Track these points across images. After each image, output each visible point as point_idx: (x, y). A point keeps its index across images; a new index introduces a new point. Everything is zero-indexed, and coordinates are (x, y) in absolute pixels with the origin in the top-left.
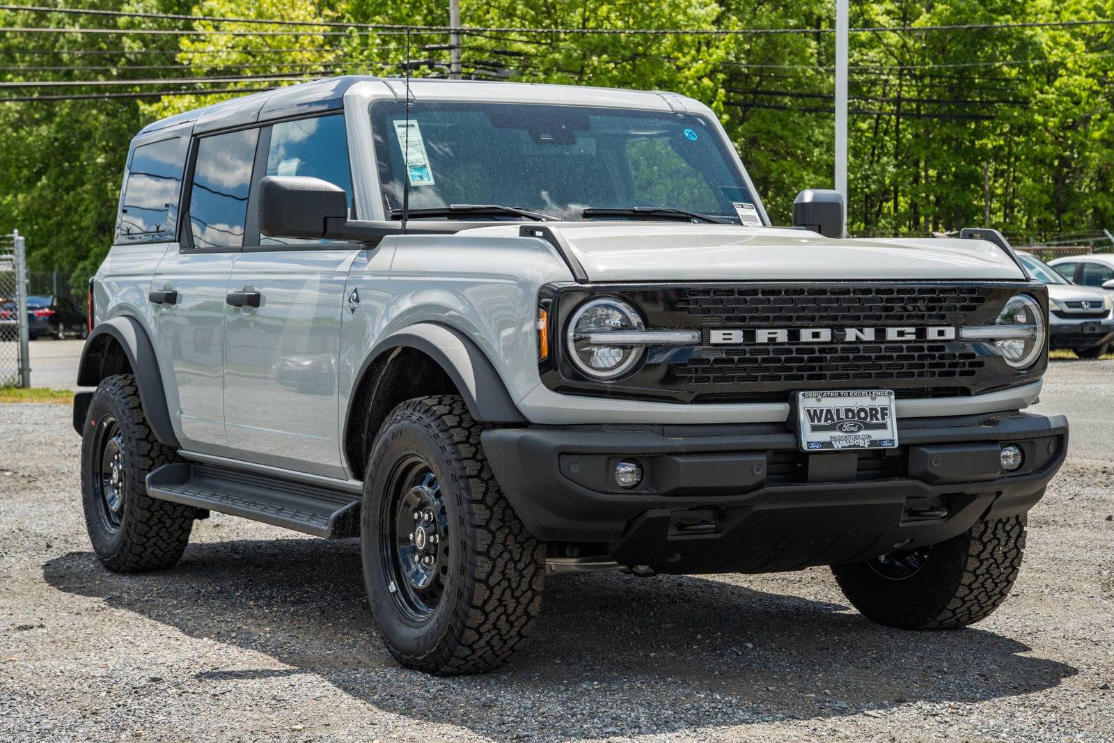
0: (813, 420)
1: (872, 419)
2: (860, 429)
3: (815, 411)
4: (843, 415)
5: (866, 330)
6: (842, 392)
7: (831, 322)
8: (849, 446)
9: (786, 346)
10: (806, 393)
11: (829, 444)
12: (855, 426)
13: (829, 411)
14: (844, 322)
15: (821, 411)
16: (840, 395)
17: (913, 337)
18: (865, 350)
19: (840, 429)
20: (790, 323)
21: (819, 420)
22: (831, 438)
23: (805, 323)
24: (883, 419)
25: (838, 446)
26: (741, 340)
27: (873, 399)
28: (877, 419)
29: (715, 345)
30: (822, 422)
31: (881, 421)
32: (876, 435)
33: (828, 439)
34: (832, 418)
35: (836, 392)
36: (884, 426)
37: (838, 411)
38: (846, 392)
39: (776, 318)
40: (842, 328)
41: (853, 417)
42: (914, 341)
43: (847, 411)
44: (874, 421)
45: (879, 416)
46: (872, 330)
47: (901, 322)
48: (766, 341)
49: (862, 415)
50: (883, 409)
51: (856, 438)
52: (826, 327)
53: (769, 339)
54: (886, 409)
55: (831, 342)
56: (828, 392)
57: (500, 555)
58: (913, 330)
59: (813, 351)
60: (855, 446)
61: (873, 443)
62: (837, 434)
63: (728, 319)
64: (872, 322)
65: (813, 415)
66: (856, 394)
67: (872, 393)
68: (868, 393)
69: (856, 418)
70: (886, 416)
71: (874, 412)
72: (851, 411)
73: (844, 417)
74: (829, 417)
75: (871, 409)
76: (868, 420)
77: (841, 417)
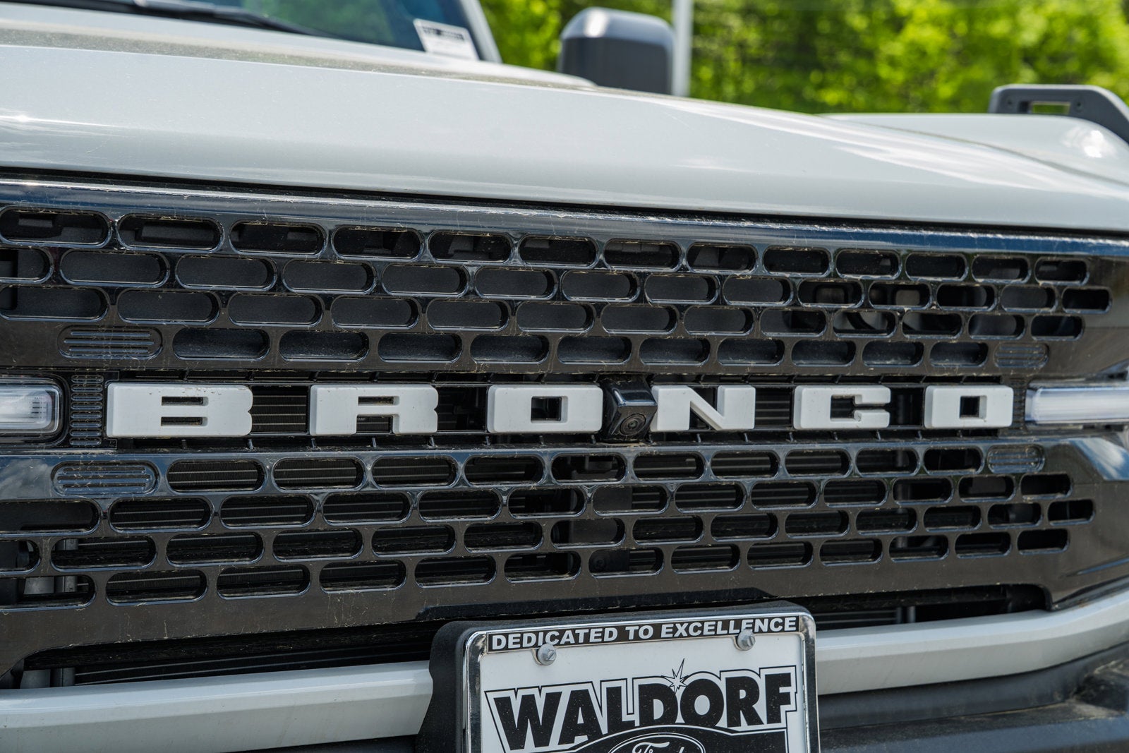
0: (517, 738)
1: (733, 721)
3: (528, 702)
4: (630, 711)
5: (728, 393)
6: (631, 625)
7: (606, 363)
9: (433, 451)
12: (672, 748)
13: (580, 699)
14: (651, 364)
15: (553, 700)
16: (623, 636)
17: (880, 420)
18: (724, 464)
20: (446, 363)
21: (543, 735)
23: (505, 362)
24: (774, 716)
26: (242, 426)
27: (743, 645)
28: (753, 719)
29: (126, 444)
30: (555, 744)
31: (766, 727)
34: (591, 728)
35: (611, 625)
36: (773, 745)
37: (614, 695)
38: (648, 622)
39: (392, 342)
40: (642, 384)
41: (669, 716)
42: (885, 434)
43: (649, 693)
44: (744, 727)
45: (761, 707)
46: (749, 392)
47: (846, 368)
48: (351, 429)
49: (702, 705)
50: (777, 681)
52: (586, 378)
53: (364, 422)
54: (785, 679)
55: (603, 436)
56: (581, 627)
58: (881, 394)
59: (532, 468)
63: (188, 337)
64: (752, 364)
65: (520, 717)
66: (681, 630)
67: (738, 624)
68: (726, 625)
69: (680, 719)
70: (783, 708)
71: (743, 694)
72: (663, 692)
73: (636, 718)
74: (580, 720)
75: (734, 684)
76: (723, 722)
77: (625, 718)
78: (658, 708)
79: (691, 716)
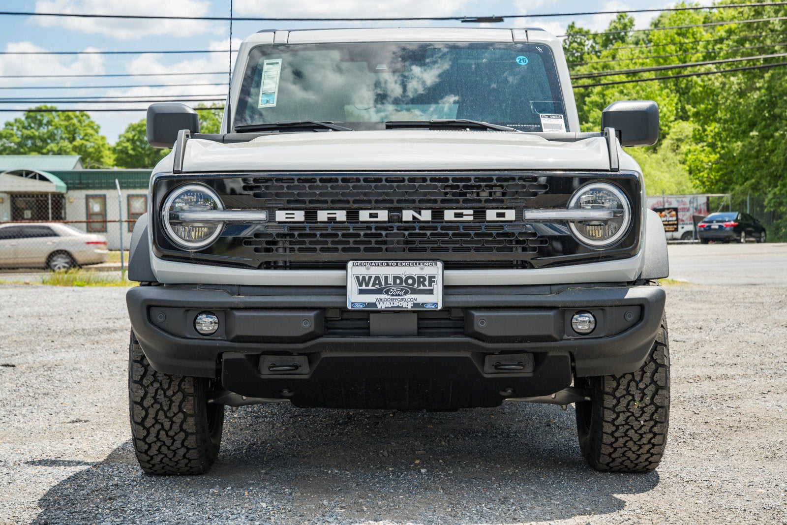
0: (361, 285)
1: (419, 285)
2: (406, 293)
3: (364, 278)
4: (391, 281)
5: (423, 212)
6: (390, 262)
7: (387, 205)
8: (392, 307)
9: (346, 224)
10: (355, 262)
11: (374, 305)
12: (402, 290)
13: (377, 278)
15: (370, 278)
16: (388, 265)
17: (471, 218)
18: (421, 228)
19: (387, 293)
20: (347, 206)
21: (367, 285)
22: (377, 300)
23: (361, 205)
24: (430, 285)
25: (381, 306)
26: (302, 219)
27: (422, 269)
28: (424, 285)
29: (279, 222)
30: (370, 287)
31: (428, 287)
32: (421, 298)
33: (373, 301)
34: (380, 284)
35: (385, 262)
36: (430, 292)
37: (386, 278)
38: (394, 262)
40: (400, 210)
41: (401, 283)
42: (473, 222)
43: (395, 278)
44: (422, 287)
45: (427, 283)
46: (430, 212)
47: (457, 205)
48: (326, 220)
49: (410, 281)
50: (431, 277)
51: (401, 300)
52: (384, 209)
53: (328, 218)
54: (434, 277)
55: (389, 222)
56: (377, 262)
57: (152, 384)
58: (471, 212)
59: (370, 228)
60: (398, 307)
61: (416, 305)
62: (384, 296)
63: (289, 202)
64: (429, 205)
65: (361, 281)
66: (404, 264)
67: (419, 264)
68: (416, 264)
69: (404, 284)
70: (433, 284)
71: (422, 280)
72: (400, 278)
73: (392, 283)
74: (377, 282)
75: (419, 277)
76: (416, 285)
77: (389, 283)
78: (398, 281)
79: (407, 283)
